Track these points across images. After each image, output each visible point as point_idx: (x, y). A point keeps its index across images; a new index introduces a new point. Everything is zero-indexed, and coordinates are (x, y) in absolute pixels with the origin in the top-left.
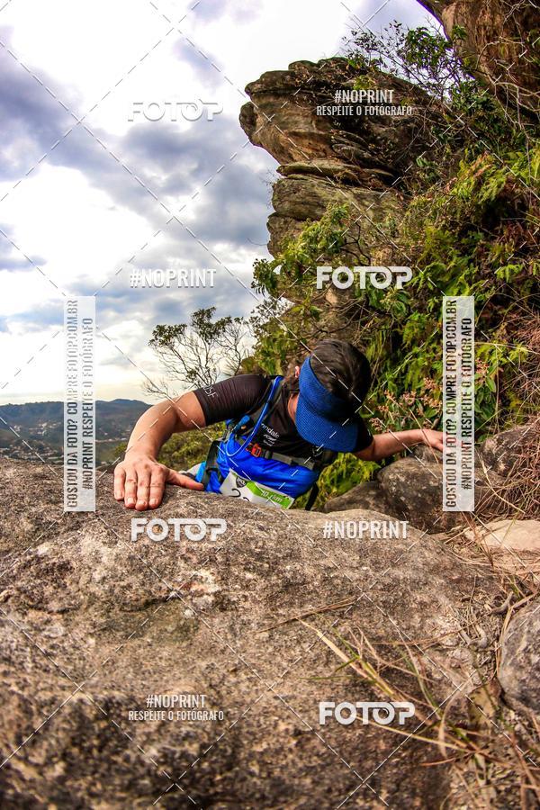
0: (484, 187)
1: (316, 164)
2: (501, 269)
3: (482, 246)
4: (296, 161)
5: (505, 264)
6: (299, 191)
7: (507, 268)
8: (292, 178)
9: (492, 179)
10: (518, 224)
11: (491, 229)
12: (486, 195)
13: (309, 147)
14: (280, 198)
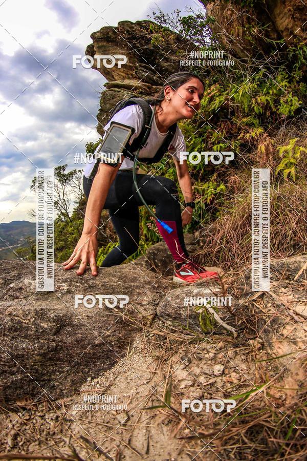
0: (213, 102)
1: (127, 82)
2: (216, 146)
3: (209, 132)
4: (115, 80)
5: (219, 143)
6: (115, 98)
7: (219, 146)
8: (112, 90)
9: (217, 98)
10: (229, 122)
11: (215, 124)
12: (213, 107)
13: (123, 72)
14: (104, 102)
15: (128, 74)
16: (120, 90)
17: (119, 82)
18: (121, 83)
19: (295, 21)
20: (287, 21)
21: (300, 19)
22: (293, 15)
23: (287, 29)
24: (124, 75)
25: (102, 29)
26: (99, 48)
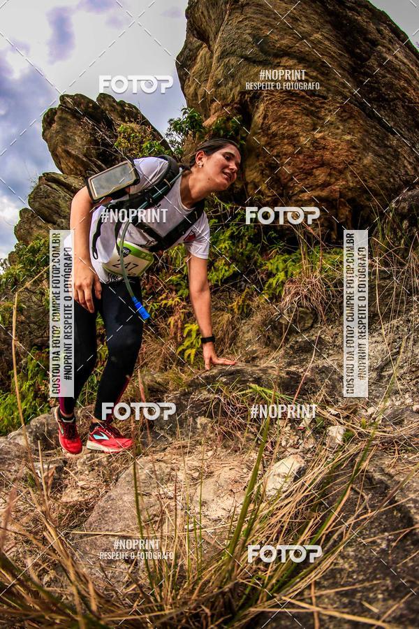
13: (72, 164)
15: (76, 169)
16: (58, 188)
18: (63, 179)
19: (263, 177)
20: (255, 174)
22: (263, 171)
23: (252, 182)
24: (72, 168)
25: (77, 95)
26: (61, 118)
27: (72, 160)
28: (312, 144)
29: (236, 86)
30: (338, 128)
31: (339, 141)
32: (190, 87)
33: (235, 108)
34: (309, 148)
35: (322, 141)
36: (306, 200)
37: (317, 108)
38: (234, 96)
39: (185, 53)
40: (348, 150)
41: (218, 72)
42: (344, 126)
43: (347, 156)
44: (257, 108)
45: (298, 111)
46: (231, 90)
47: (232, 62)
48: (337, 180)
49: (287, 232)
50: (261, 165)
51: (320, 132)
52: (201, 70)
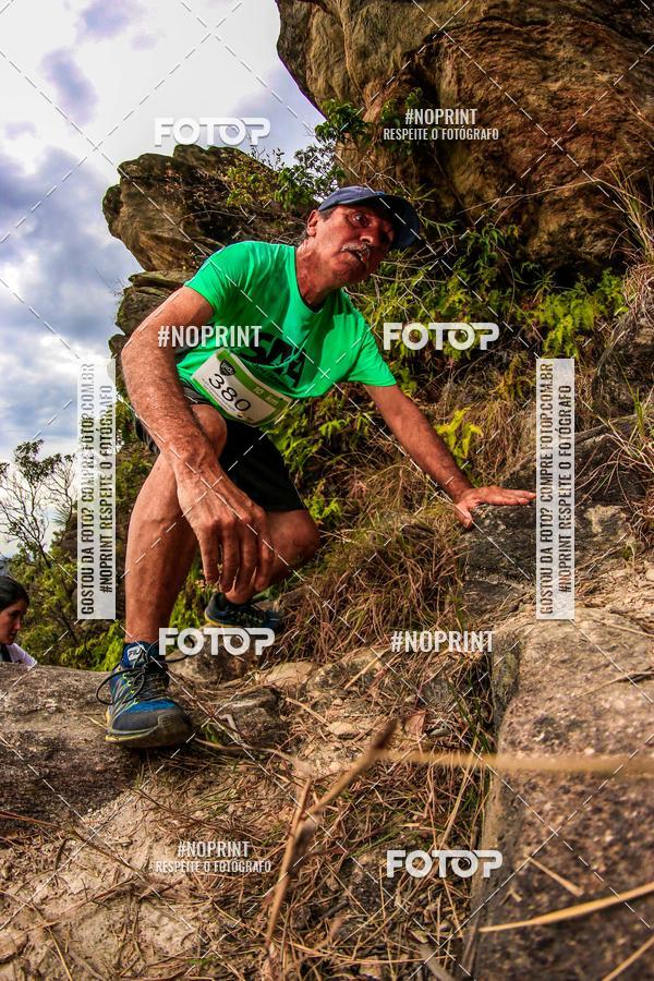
4: (154, 270)
6: (149, 308)
8: (144, 292)
13: (169, 254)
14: (125, 315)
15: (178, 259)
16: (158, 292)
17: (158, 275)
18: (162, 277)
19: (486, 179)
20: (472, 177)
21: (495, 175)
22: (482, 168)
23: (470, 192)
24: (171, 259)
25: (141, 157)
26: (130, 196)
27: (167, 248)
28: (550, 102)
29: (395, 47)
30: (583, 67)
31: (592, 88)
32: (316, 80)
33: (405, 81)
34: (547, 111)
35: (564, 94)
36: (568, 198)
37: (538, 42)
38: (395, 64)
39: (289, 35)
40: (612, 99)
41: (355, 35)
42: (591, 60)
43: (613, 108)
44: (441, 70)
45: (510, 55)
46: (388, 55)
47: (375, 11)
48: (609, 152)
49: (550, 260)
50: (477, 160)
51: (556, 81)
52: (324, 48)
